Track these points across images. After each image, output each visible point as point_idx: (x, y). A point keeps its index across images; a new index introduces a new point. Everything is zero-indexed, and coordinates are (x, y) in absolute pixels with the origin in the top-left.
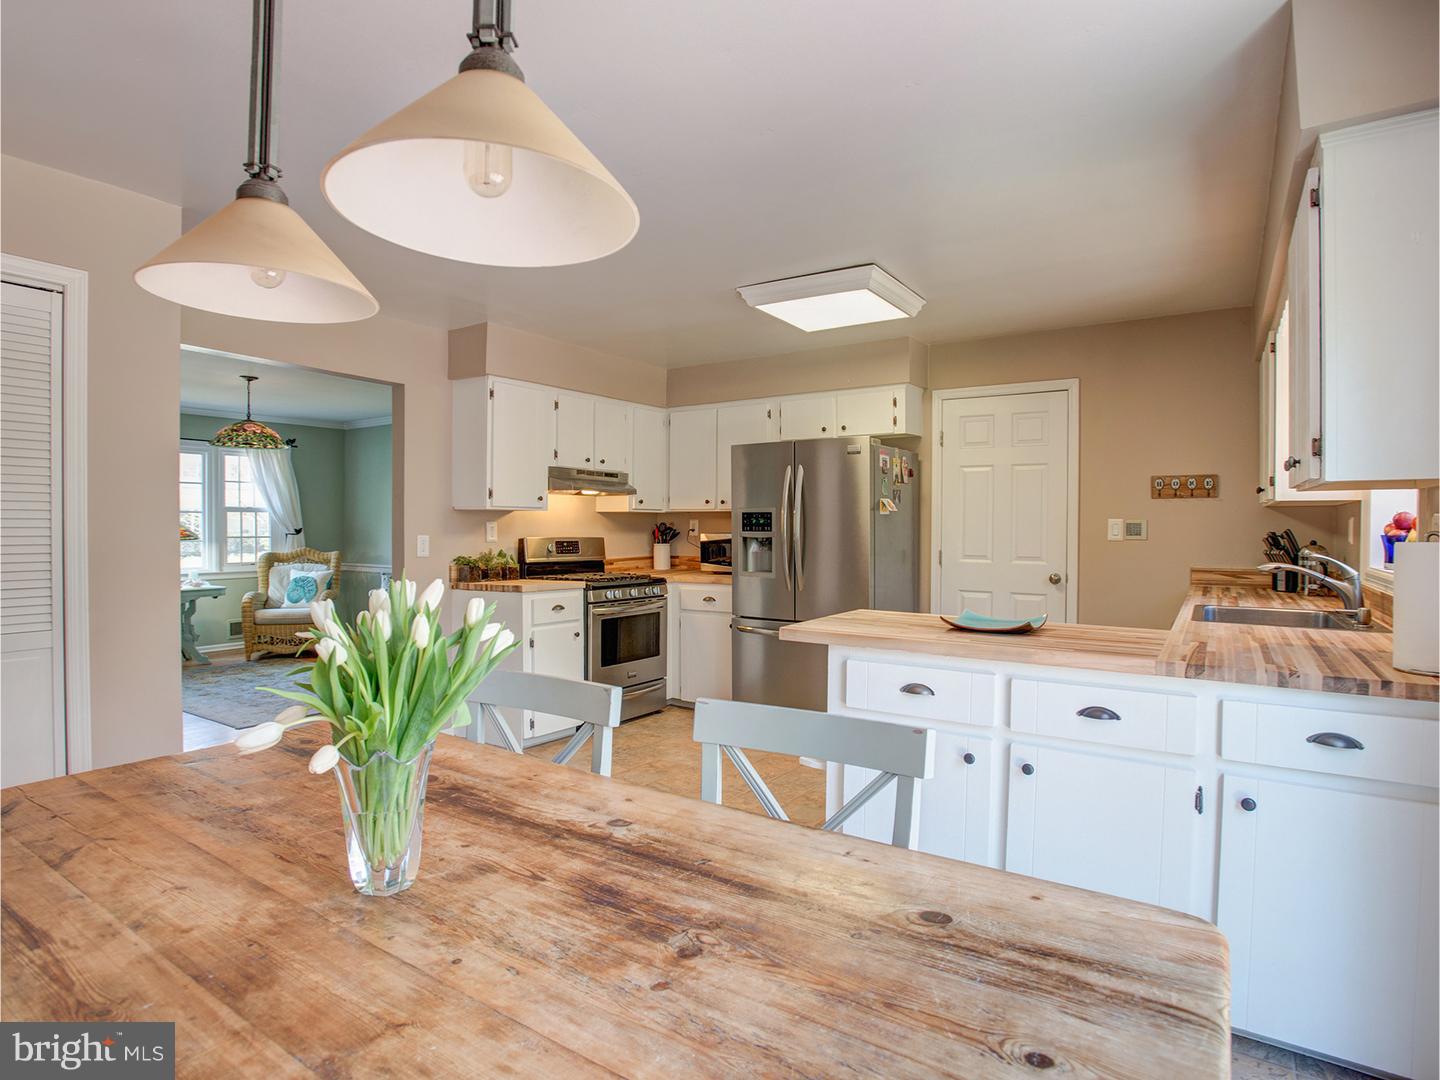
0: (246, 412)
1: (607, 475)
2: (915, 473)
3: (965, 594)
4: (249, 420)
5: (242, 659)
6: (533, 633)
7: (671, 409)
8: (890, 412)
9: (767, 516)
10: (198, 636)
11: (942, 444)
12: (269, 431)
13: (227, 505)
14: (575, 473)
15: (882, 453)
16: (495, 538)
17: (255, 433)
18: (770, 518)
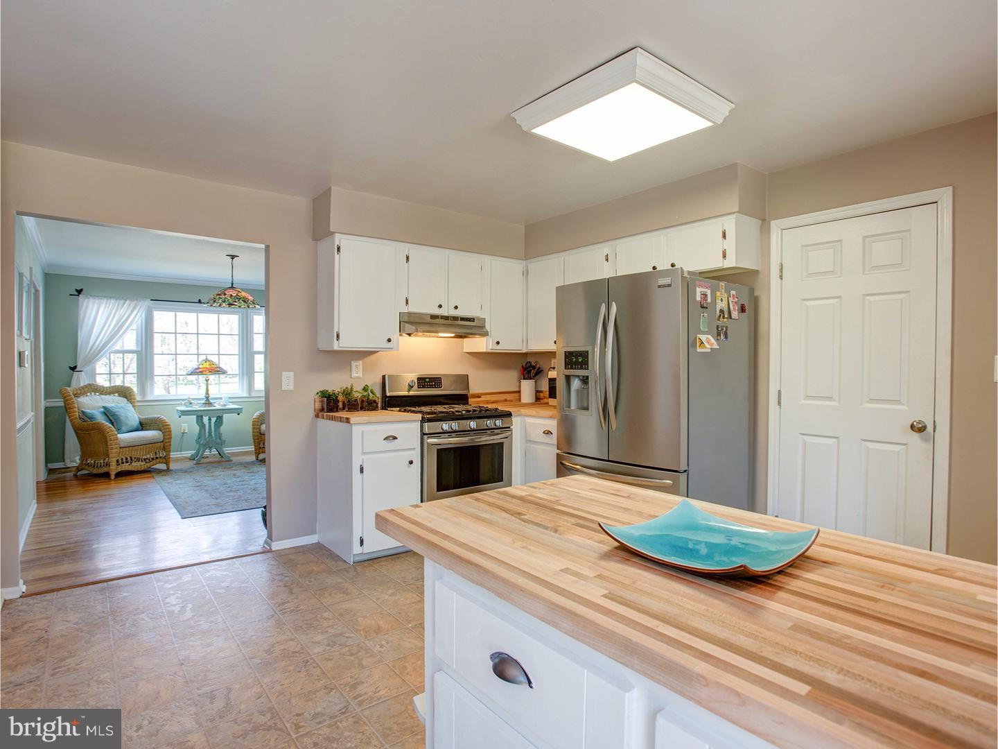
0: (231, 282)
1: (463, 319)
2: (751, 308)
3: (807, 439)
4: (232, 287)
5: (253, 458)
6: (363, 460)
7: (528, 261)
8: (719, 244)
9: (585, 355)
10: (225, 441)
11: (781, 277)
12: (243, 294)
13: (255, 350)
14: (429, 318)
15: (699, 286)
16: (360, 375)
17: (231, 296)
18: (587, 357)
